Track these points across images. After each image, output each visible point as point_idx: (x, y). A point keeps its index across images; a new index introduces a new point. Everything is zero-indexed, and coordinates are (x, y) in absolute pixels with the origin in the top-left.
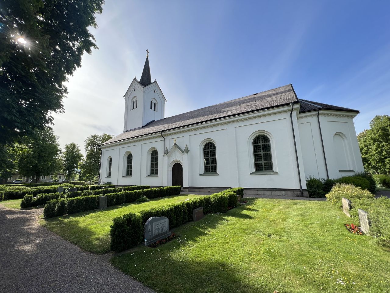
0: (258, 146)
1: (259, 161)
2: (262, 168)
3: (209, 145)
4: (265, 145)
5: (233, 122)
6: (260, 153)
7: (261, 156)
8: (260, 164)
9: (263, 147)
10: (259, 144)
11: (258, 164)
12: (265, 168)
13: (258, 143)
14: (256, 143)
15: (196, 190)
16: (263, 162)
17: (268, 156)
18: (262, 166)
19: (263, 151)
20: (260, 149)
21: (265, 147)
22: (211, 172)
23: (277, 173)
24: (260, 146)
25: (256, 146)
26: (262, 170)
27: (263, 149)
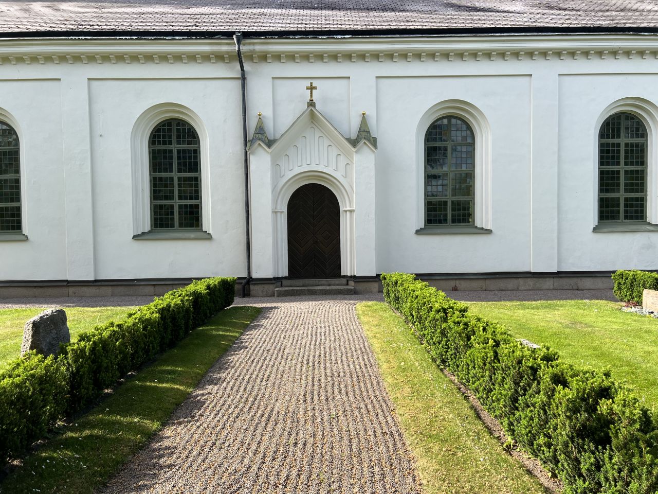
0: (613, 145)
2: (618, 212)
4: (632, 145)
7: (618, 178)
9: (626, 151)
10: (615, 141)
12: (626, 212)
13: (613, 137)
14: (608, 137)
16: (622, 195)
18: (618, 206)
19: (626, 164)
21: (632, 151)
22: (453, 221)
25: (608, 144)
27: (626, 157)
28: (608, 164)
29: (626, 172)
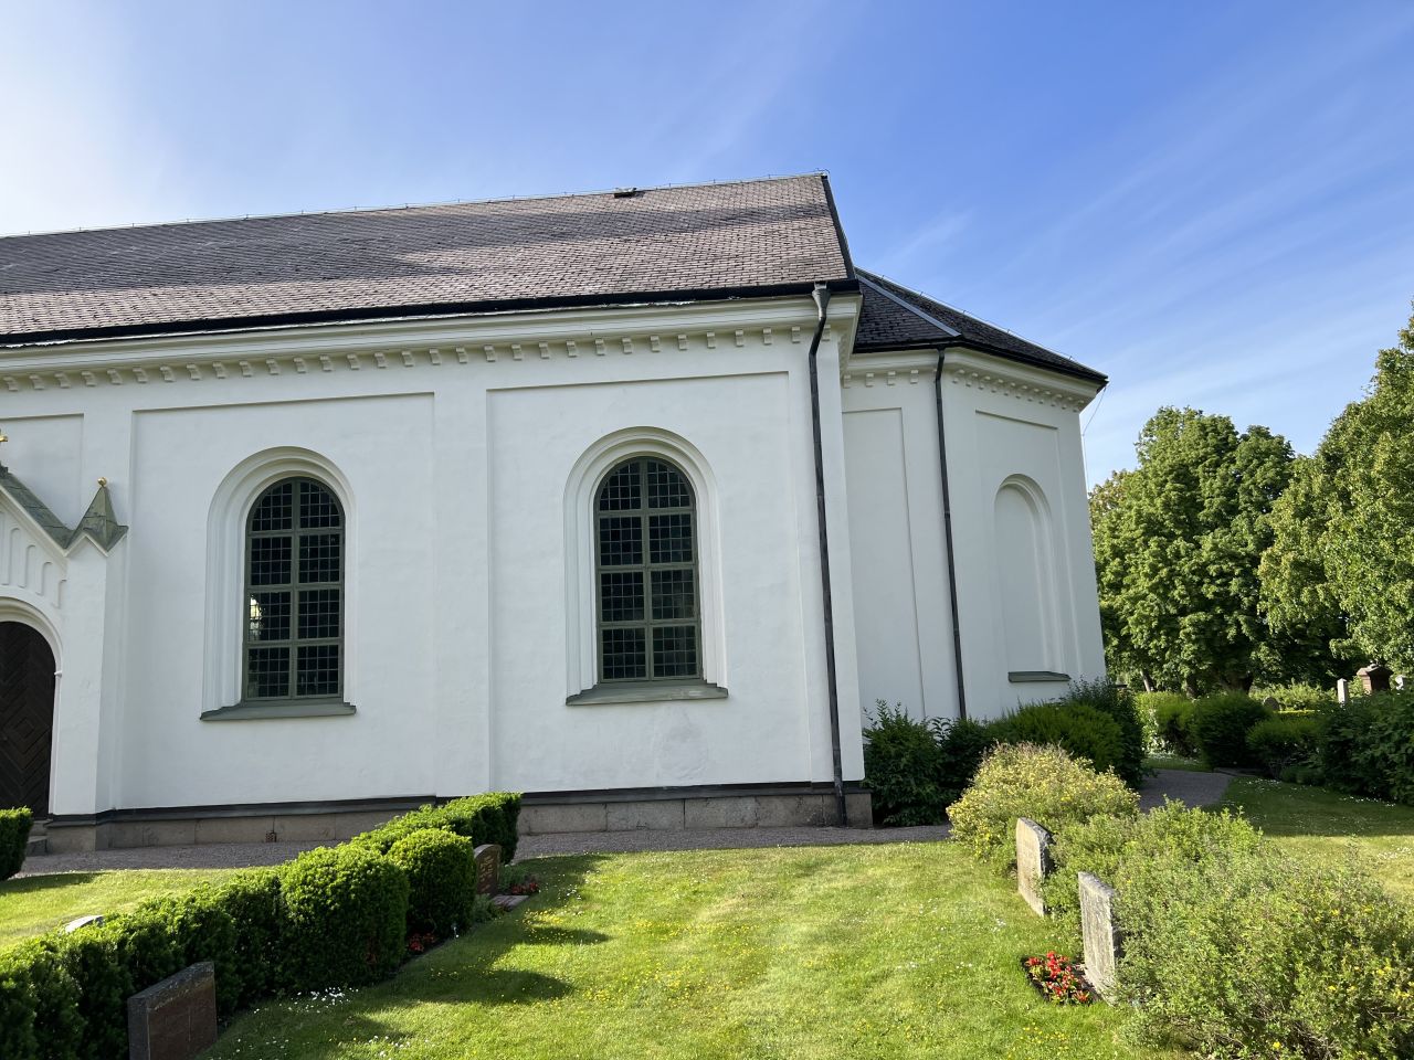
0: (626, 521)
1: (629, 616)
2: (642, 660)
3: (296, 494)
4: (664, 519)
5: (479, 350)
6: (632, 568)
7: (640, 590)
8: (629, 633)
9: (653, 534)
10: (630, 513)
11: (618, 633)
12: (658, 659)
13: (625, 505)
14: (615, 506)
15: (164, 832)
16: (648, 623)
17: (680, 590)
18: (641, 646)
19: (654, 559)
20: (638, 547)
21: (665, 533)
22: (301, 690)
23: (720, 694)
24: (637, 521)
25: (615, 522)
26: (642, 673)
27: (654, 546)
28: (617, 561)
29: (655, 575)
